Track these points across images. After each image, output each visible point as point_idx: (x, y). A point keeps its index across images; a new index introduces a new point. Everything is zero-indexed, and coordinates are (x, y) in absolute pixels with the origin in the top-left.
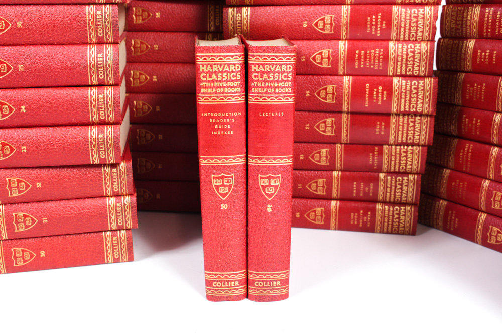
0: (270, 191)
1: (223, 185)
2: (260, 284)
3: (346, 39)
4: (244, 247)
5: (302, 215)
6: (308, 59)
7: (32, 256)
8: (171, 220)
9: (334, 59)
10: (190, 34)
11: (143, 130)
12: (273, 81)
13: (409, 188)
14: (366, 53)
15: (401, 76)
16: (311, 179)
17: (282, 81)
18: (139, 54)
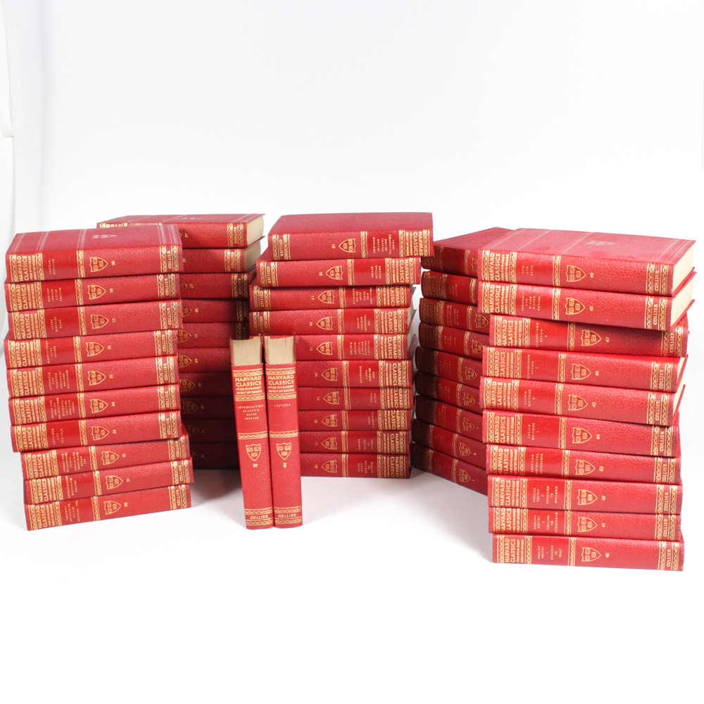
0: (285, 454)
1: (254, 452)
2: (282, 516)
3: (343, 334)
4: (270, 491)
5: (319, 466)
6: (315, 349)
7: (118, 506)
8: (216, 474)
9: (334, 348)
10: (223, 324)
11: (188, 403)
12: (282, 385)
13: (400, 442)
14: (357, 344)
15: (385, 359)
16: (325, 438)
17: (288, 385)
18: (182, 341)
